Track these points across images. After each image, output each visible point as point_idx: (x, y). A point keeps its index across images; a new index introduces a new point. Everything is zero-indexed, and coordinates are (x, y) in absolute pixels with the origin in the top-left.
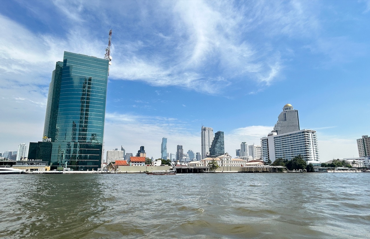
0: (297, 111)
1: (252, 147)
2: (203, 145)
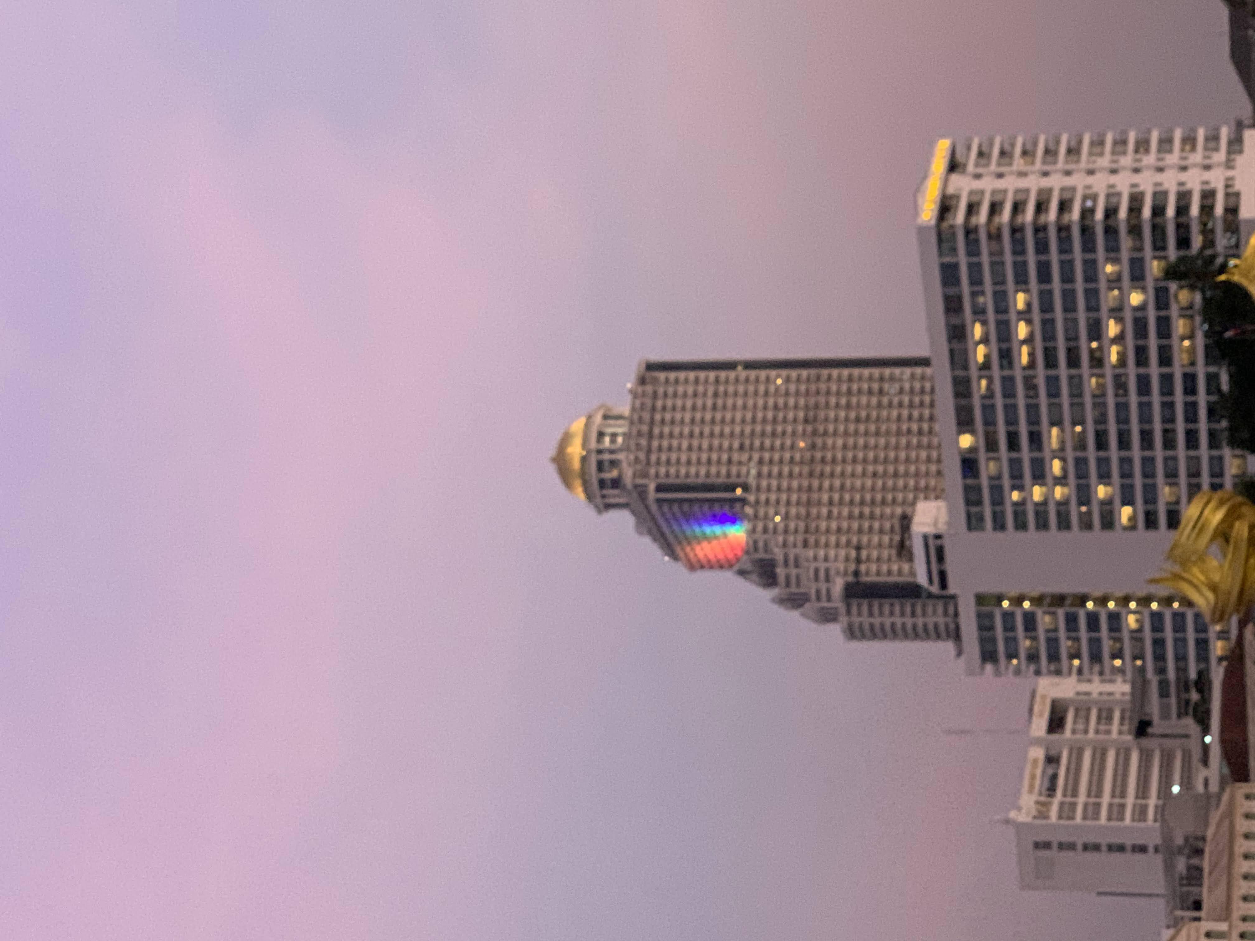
1: (1047, 845)
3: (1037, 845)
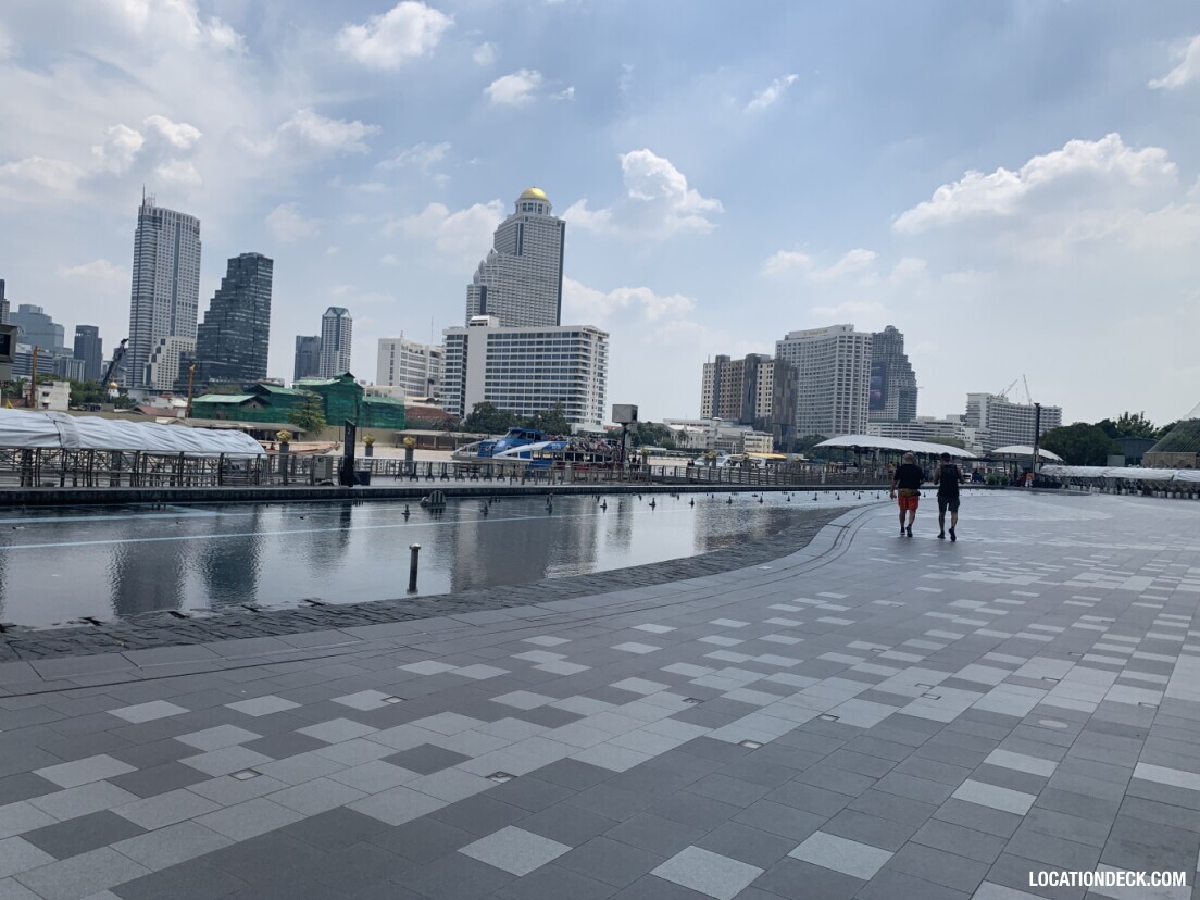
0: (564, 225)
2: (143, 297)
3: (393, 346)
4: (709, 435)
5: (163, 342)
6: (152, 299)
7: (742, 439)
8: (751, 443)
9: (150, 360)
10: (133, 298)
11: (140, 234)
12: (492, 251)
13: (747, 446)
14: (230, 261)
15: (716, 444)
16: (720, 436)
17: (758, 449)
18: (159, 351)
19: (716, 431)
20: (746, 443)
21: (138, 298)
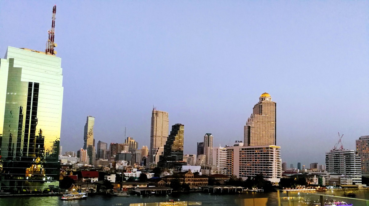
0: (276, 103)
1: (217, 150)
2: (153, 136)
4: (326, 178)
5: (159, 148)
6: (156, 136)
7: (339, 179)
8: (343, 181)
9: (155, 153)
10: (151, 136)
11: (153, 118)
12: (252, 114)
13: (342, 182)
14: (173, 126)
15: (329, 181)
16: (330, 178)
17: (346, 183)
18: (157, 151)
19: (329, 176)
20: (341, 181)
21: (152, 136)
